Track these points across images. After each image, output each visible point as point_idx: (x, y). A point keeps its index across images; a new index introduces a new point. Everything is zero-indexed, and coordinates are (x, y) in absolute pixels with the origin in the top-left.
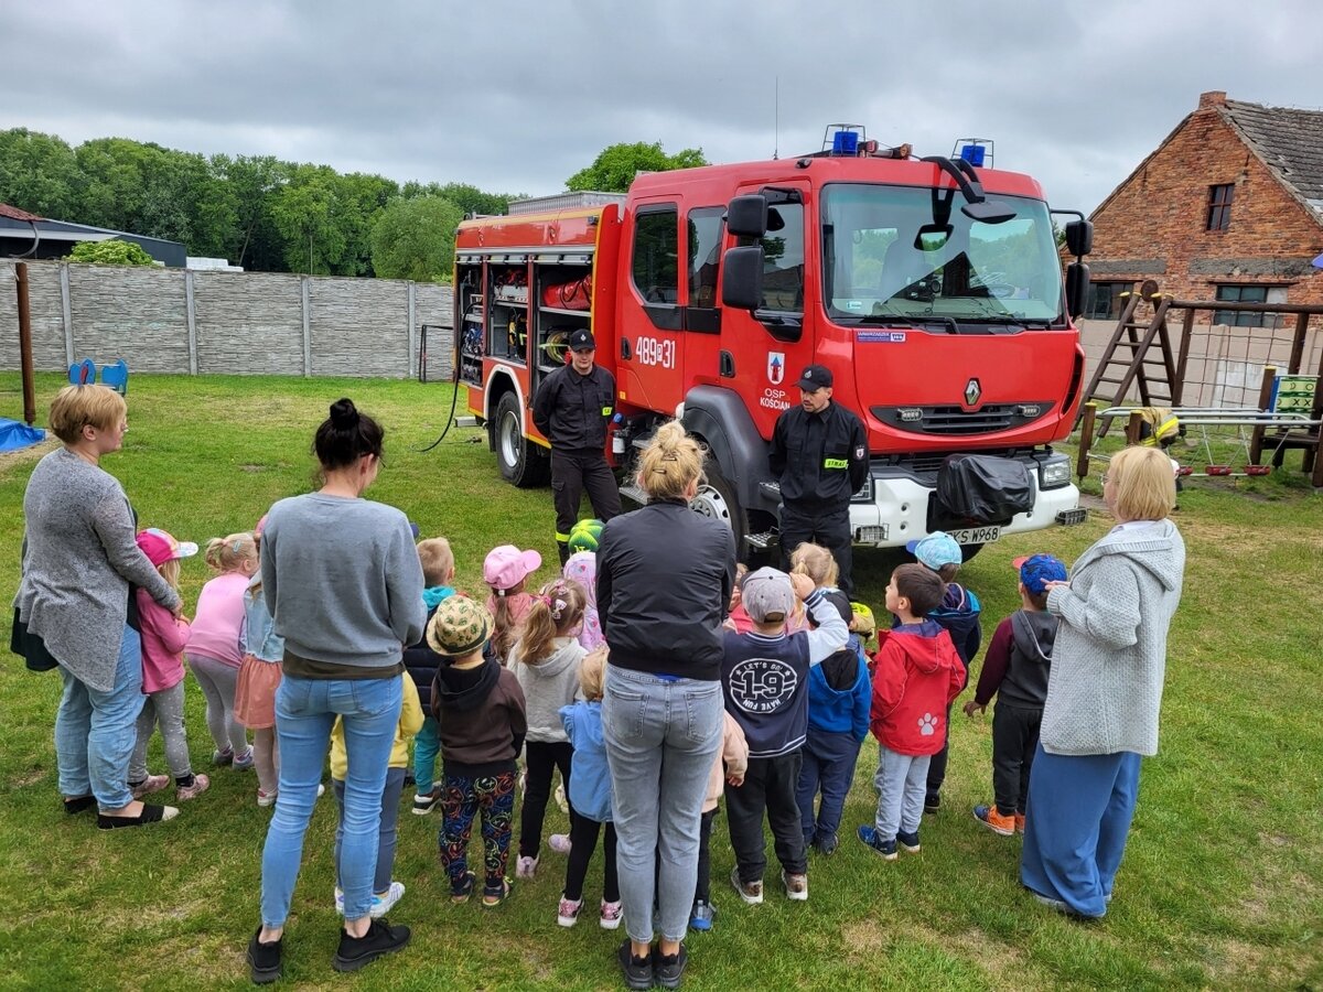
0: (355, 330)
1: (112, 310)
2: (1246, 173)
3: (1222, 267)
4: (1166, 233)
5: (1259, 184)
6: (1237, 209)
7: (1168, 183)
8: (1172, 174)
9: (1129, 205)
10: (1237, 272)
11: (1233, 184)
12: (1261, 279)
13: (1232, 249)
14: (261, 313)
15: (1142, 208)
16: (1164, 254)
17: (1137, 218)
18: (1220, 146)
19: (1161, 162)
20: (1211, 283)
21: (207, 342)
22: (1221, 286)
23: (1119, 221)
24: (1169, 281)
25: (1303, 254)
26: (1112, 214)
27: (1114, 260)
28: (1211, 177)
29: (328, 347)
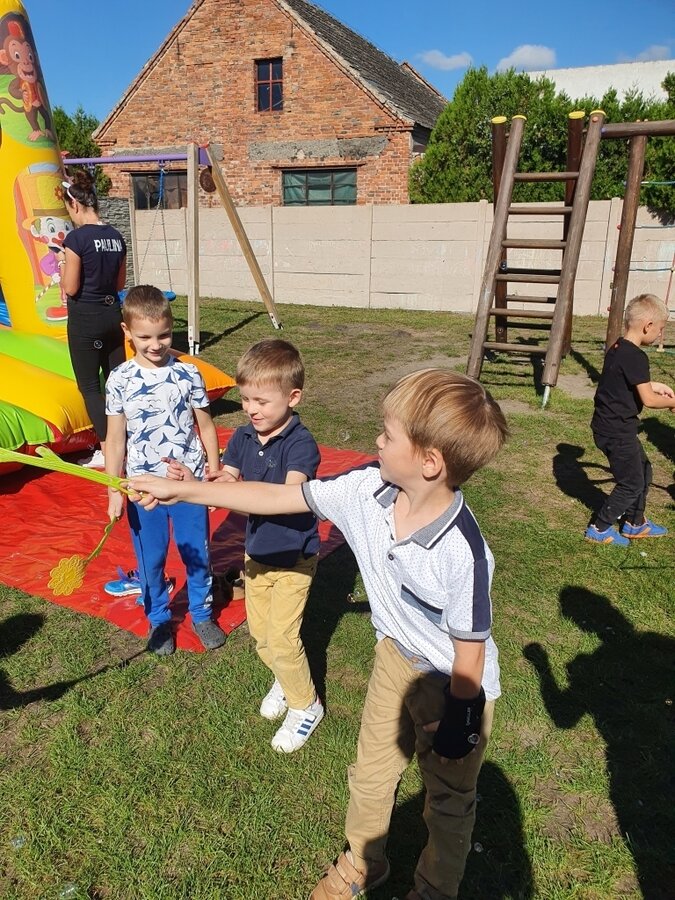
2: (292, 45)
3: (284, 150)
4: (216, 115)
5: (309, 58)
6: (289, 86)
7: (206, 57)
8: (206, 46)
9: (165, 83)
10: (301, 156)
11: (279, 60)
12: (328, 162)
13: (292, 131)
15: (181, 86)
16: (217, 139)
17: (179, 98)
18: (258, 13)
19: (194, 32)
20: (274, 168)
22: (287, 171)
23: (158, 102)
24: (229, 169)
25: (367, 134)
26: (148, 93)
27: (161, 148)
28: (255, 50)
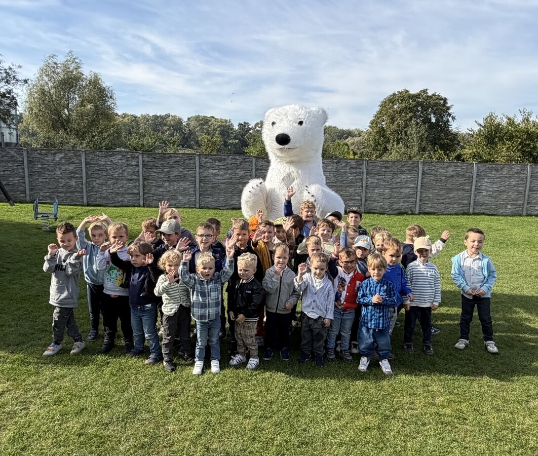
0: (224, 183)
1: (104, 174)
14: (174, 175)
21: (148, 190)
29: (209, 192)
